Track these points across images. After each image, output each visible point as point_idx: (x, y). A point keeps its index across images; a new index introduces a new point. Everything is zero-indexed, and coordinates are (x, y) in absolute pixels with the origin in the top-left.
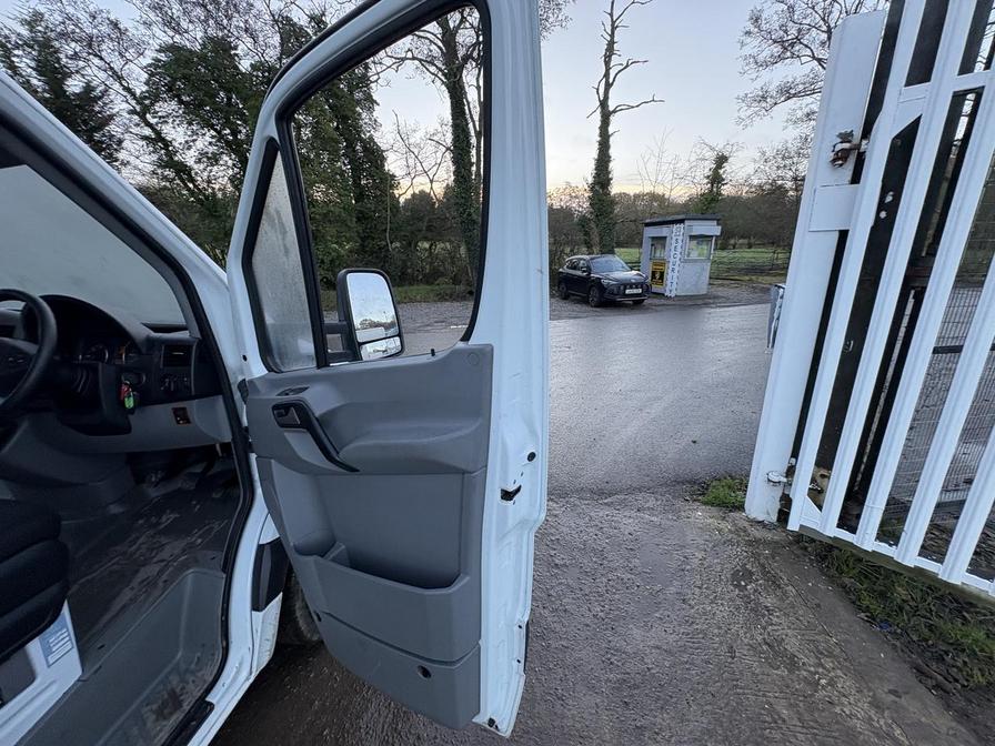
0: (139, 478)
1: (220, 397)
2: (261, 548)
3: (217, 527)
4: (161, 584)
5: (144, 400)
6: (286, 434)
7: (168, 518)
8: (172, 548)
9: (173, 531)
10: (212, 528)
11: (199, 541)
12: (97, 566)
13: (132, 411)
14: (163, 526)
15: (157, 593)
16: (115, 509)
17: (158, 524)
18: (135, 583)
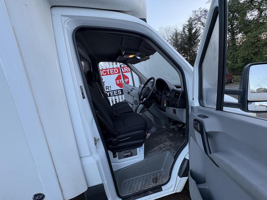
0: (170, 122)
1: (185, 109)
2: (185, 159)
3: (178, 144)
4: (162, 151)
5: (168, 105)
6: (195, 131)
7: (171, 135)
8: (168, 143)
9: (171, 139)
10: (177, 144)
11: (173, 145)
12: (156, 138)
13: (165, 107)
14: (169, 136)
15: (161, 152)
16: (164, 127)
17: (169, 135)
18: (159, 146)
